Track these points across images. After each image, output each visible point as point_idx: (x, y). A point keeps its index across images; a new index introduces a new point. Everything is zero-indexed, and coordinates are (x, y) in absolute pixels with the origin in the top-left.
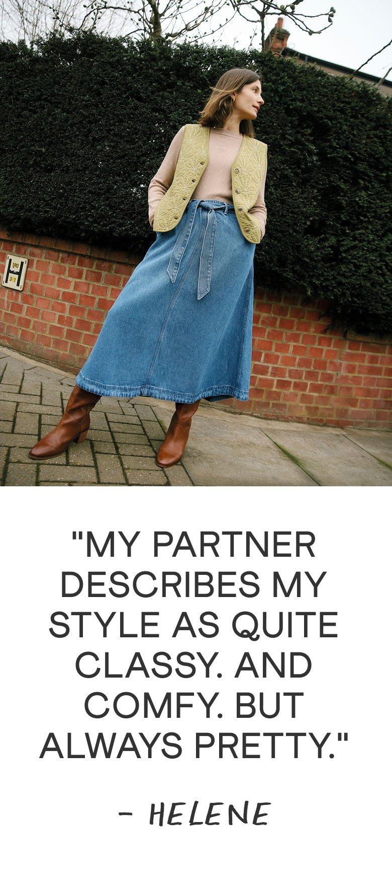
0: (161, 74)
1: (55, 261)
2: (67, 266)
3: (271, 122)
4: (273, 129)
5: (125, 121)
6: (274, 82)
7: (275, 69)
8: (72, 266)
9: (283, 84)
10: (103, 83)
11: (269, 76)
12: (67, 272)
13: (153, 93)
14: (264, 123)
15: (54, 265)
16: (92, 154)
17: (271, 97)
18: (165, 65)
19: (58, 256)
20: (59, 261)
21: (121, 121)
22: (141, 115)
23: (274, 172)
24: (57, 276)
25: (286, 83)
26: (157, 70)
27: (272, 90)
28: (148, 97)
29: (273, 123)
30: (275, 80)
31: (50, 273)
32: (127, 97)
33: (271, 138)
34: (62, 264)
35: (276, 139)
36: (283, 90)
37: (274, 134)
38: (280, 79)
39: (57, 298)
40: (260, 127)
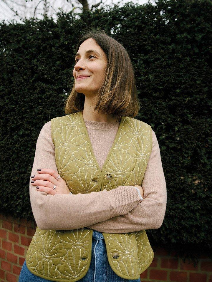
0: (64, 50)
1: (10, 230)
2: (19, 235)
3: (192, 80)
4: (197, 87)
5: (35, 107)
6: (189, 31)
7: (188, 15)
8: (23, 235)
9: (201, 31)
10: (13, 71)
11: (182, 25)
12: (20, 241)
13: (57, 72)
14: (185, 83)
15: (10, 233)
16: (11, 144)
17: (188, 49)
18: (67, 40)
19: (12, 226)
20: (13, 230)
21: (31, 107)
22: (48, 98)
23: (204, 138)
24: (13, 244)
25: (205, 28)
26: (59, 47)
27: (188, 42)
28: (53, 77)
29: (195, 81)
30: (190, 28)
31: (8, 240)
32: (34, 81)
33: (196, 100)
34: (16, 233)
35: (202, 100)
36: (203, 38)
37: (198, 94)
38: (197, 26)
39: (16, 263)
40: (180, 88)
